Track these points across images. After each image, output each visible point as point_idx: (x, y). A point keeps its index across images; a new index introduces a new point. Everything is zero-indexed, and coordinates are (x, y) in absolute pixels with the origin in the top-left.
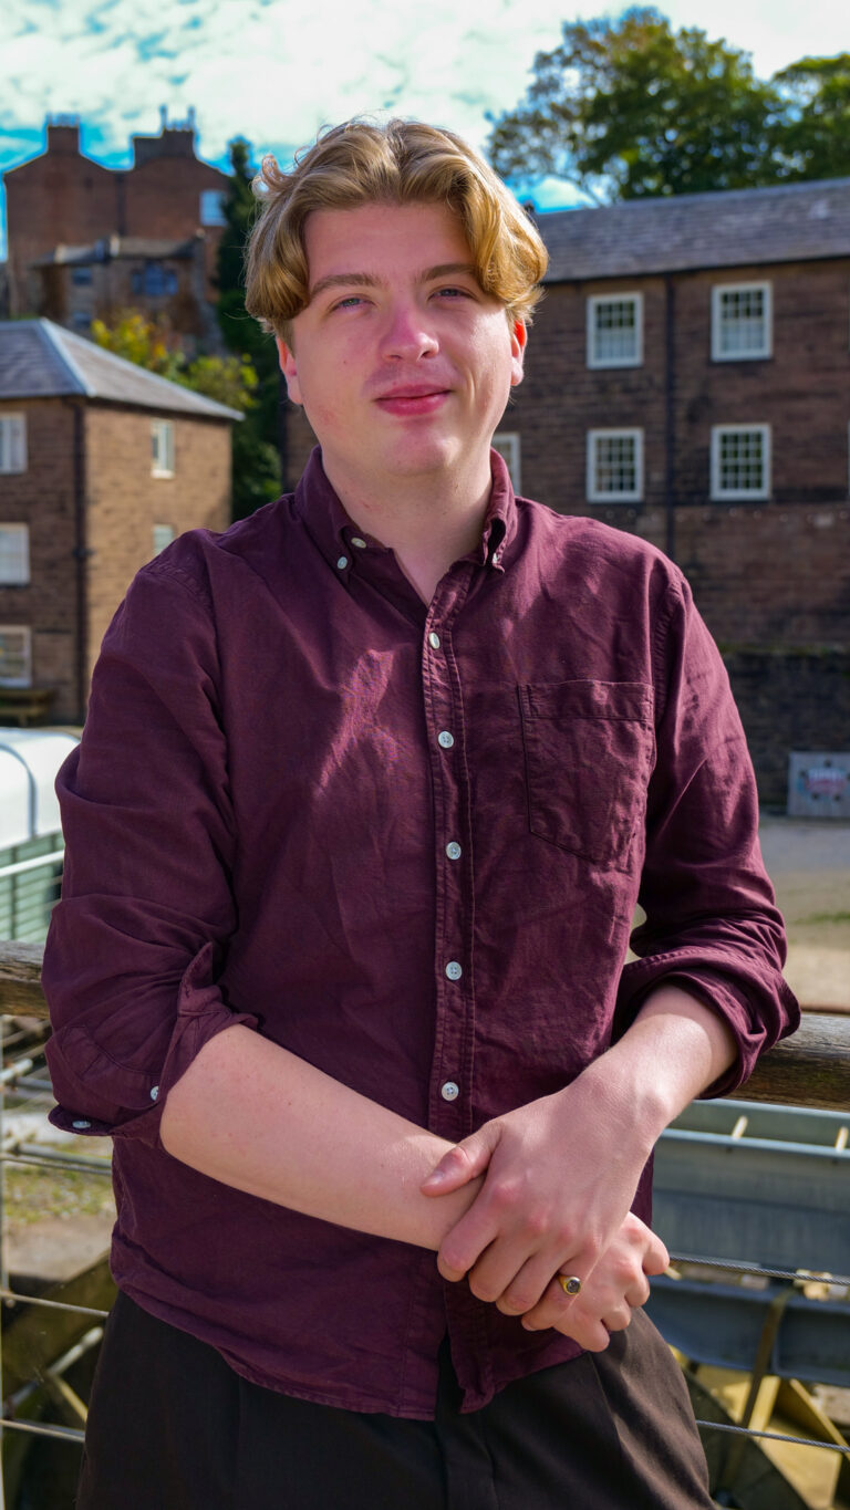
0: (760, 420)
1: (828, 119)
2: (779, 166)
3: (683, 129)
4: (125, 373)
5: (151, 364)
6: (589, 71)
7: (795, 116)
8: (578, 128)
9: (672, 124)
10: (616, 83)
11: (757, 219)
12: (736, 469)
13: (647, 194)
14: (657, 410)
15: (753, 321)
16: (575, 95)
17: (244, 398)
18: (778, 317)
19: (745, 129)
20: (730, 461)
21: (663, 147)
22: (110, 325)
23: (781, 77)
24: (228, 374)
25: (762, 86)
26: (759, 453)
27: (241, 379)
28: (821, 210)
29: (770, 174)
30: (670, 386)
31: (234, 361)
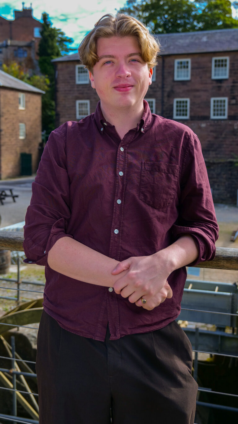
0: (187, 97)
1: (209, 13)
2: (195, 26)
3: (169, 15)
4: (11, 79)
5: (19, 77)
7: (200, 12)
8: (141, 13)
9: (167, 13)
10: (152, 1)
11: (187, 41)
12: (180, 111)
13: (159, 33)
14: (159, 94)
15: (186, 70)
16: (140, 3)
17: (46, 87)
18: (192, 68)
19: (186, 15)
20: (179, 108)
21: (164, 20)
22: (8, 65)
24: (42, 80)
25: (192, 3)
26: (186, 106)
27: (45, 82)
28: (205, 39)
29: (193, 28)
31: (43, 77)
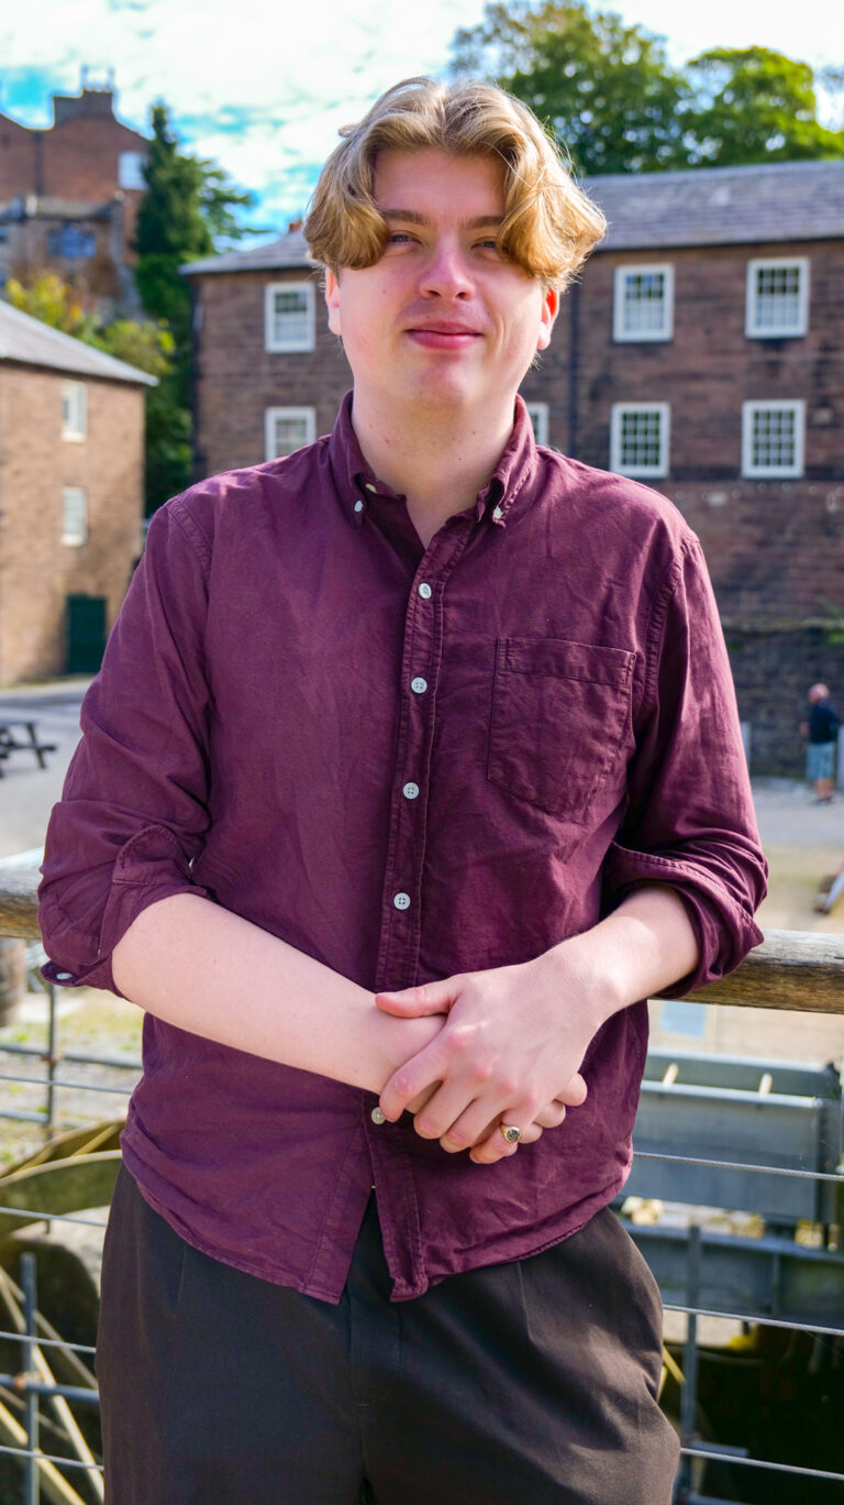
0: (659, 399)
1: (738, 108)
2: (688, 153)
3: (597, 112)
4: (38, 335)
5: (67, 325)
6: (509, 49)
7: (705, 104)
9: (589, 102)
10: (535, 64)
11: (661, 203)
12: (635, 447)
14: (560, 388)
15: (654, 303)
16: (495, 73)
17: (161, 364)
18: (679, 299)
19: (657, 114)
20: (630, 439)
21: (579, 128)
22: (26, 285)
23: (694, 64)
24: (145, 338)
25: (675, 73)
26: (657, 432)
27: (157, 344)
28: (722, 197)
29: (681, 159)
30: (574, 365)
31: (150, 325)
